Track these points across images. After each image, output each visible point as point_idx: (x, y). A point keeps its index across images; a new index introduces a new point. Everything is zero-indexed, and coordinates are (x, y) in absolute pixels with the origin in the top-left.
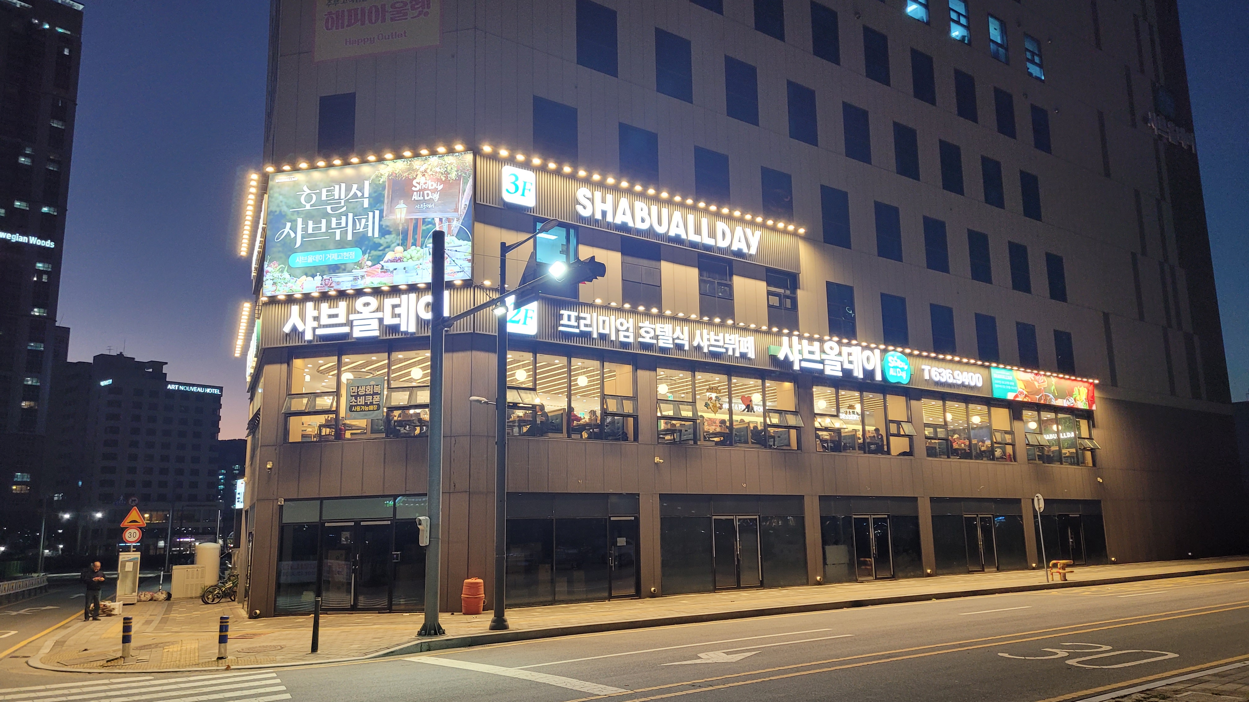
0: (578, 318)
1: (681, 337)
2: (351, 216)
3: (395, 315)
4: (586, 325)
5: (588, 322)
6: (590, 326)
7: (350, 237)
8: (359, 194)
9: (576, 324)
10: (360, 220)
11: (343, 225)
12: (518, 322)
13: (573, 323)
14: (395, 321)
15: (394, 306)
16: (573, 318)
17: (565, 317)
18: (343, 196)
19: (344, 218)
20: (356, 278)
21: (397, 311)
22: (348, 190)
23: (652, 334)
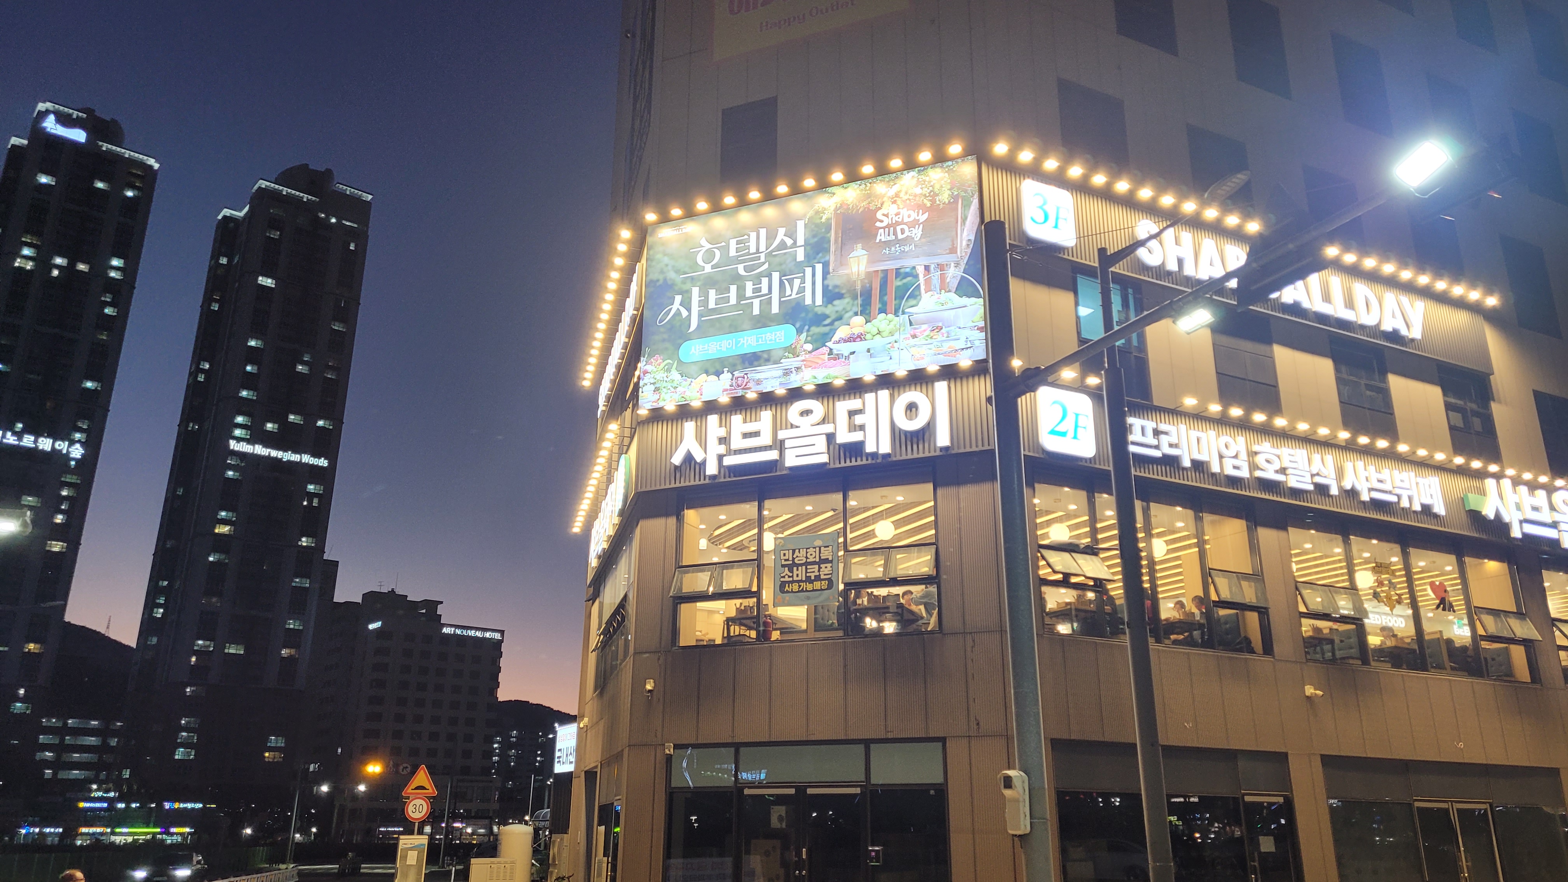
0: (1157, 433)
1: (1324, 472)
2: (776, 276)
3: (853, 428)
4: (1171, 445)
5: (1174, 440)
6: (1176, 446)
7: (775, 309)
8: (789, 242)
9: (1155, 442)
10: (791, 282)
11: (765, 290)
12: (1063, 434)
13: (1150, 439)
14: (856, 437)
15: (852, 413)
16: (1149, 432)
17: (1137, 429)
18: (762, 248)
19: (765, 281)
20: (787, 373)
21: (858, 420)
22: (771, 237)
23: (1277, 466)
